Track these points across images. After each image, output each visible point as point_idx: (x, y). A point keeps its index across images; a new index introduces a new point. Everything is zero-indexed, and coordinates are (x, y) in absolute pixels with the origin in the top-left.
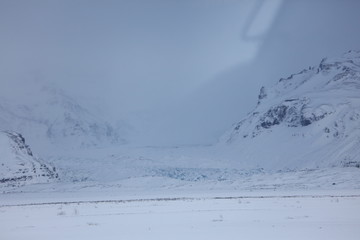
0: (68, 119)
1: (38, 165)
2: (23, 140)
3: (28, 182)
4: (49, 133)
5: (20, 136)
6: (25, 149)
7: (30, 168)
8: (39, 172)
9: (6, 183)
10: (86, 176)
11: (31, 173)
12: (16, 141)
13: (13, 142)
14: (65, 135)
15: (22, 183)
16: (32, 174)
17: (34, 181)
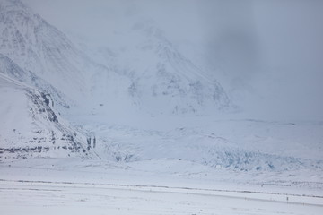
0: (162, 72)
1: (59, 134)
2: (47, 101)
3: (43, 154)
4: (133, 89)
5: (44, 96)
6: (46, 114)
7: (48, 137)
8: (59, 142)
9: (16, 154)
10: (132, 152)
11: (48, 143)
12: (35, 102)
13: (31, 103)
14: (155, 94)
15: (35, 154)
16: (50, 144)
17: (51, 154)
